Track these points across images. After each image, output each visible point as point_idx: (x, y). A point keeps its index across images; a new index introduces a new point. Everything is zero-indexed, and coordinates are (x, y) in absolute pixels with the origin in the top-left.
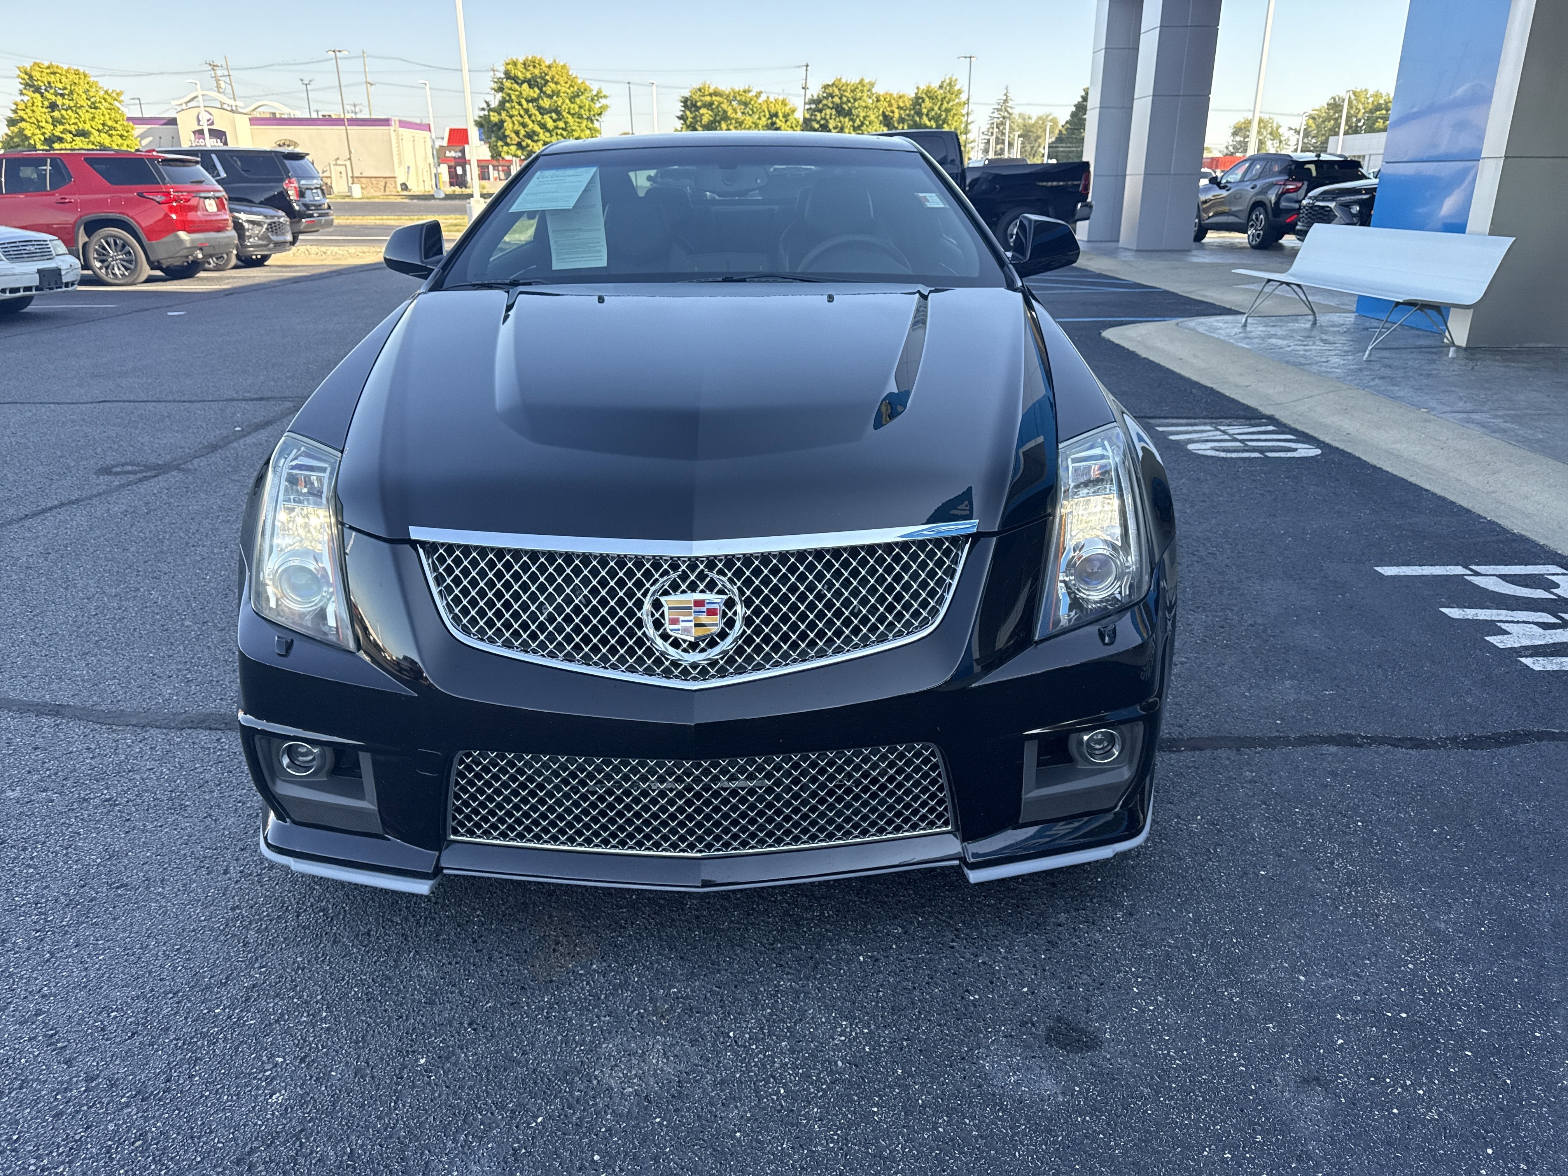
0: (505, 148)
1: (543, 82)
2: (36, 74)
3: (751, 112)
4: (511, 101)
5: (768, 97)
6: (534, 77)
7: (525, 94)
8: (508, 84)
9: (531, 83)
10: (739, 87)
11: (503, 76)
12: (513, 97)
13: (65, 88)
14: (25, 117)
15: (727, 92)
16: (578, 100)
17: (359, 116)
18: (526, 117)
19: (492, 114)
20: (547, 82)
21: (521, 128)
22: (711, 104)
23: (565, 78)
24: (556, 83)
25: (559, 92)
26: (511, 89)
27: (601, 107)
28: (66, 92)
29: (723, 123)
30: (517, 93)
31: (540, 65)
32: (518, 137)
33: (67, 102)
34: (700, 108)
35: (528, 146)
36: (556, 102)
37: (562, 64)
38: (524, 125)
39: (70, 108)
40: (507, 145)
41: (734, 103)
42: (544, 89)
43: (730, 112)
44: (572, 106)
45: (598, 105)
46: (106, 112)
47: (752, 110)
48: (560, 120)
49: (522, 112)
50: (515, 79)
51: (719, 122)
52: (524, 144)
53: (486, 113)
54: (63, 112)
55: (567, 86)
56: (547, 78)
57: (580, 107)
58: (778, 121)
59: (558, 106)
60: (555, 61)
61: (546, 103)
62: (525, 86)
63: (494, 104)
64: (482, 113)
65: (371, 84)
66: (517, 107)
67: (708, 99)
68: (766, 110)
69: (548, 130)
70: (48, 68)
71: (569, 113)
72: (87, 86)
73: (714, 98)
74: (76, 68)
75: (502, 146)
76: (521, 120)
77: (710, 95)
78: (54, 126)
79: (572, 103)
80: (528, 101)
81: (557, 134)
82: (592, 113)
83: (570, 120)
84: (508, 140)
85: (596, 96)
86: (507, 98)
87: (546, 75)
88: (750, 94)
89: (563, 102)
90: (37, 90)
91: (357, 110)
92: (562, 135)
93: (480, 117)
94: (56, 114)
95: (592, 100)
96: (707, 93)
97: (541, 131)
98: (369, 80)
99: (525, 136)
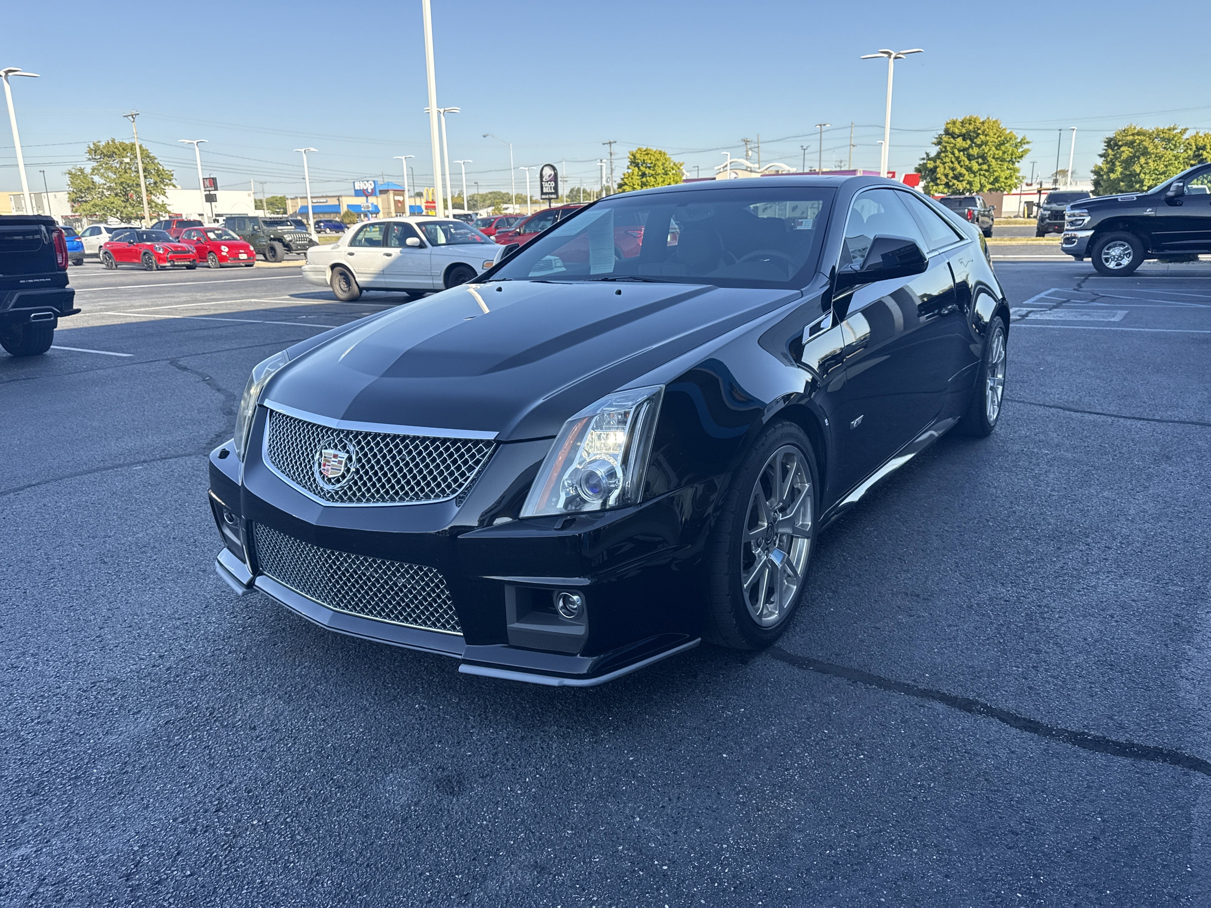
0: (935, 187)
1: (975, 135)
2: (638, 156)
3: (1173, 147)
4: (946, 151)
5: (1197, 133)
6: (969, 132)
7: (958, 146)
8: (945, 138)
9: (964, 137)
10: (1163, 125)
11: (943, 133)
12: (948, 148)
13: (652, 163)
14: (627, 182)
15: (1151, 131)
16: (1003, 148)
17: (843, 169)
18: (956, 163)
19: (929, 162)
20: (978, 135)
21: (950, 171)
22: (1133, 142)
23: (995, 131)
24: (986, 135)
25: (987, 141)
26: (947, 142)
27: (1022, 152)
28: (652, 165)
29: (1142, 157)
30: (952, 145)
31: (975, 122)
32: (947, 179)
33: (651, 172)
34: (1121, 146)
35: (954, 185)
36: (983, 150)
37: (994, 120)
38: (953, 169)
39: (652, 175)
40: (937, 185)
41: (1156, 140)
42: (975, 140)
43: (1151, 149)
44: (997, 152)
45: (1020, 150)
46: (672, 176)
47: (1175, 145)
48: (984, 163)
49: (953, 160)
50: (953, 135)
51: (1139, 158)
52: (951, 184)
53: (925, 161)
54: (648, 178)
55: (996, 137)
56: (979, 131)
57: (1004, 153)
58: (1205, 153)
59: (985, 153)
60: (988, 118)
61: (975, 151)
62: (960, 140)
63: (933, 154)
64: (921, 162)
65: (854, 146)
66: (950, 155)
67: (1130, 138)
68: (1193, 144)
69: (974, 173)
70: (645, 151)
71: (993, 158)
72: (664, 161)
73: (1136, 137)
74: (660, 149)
75: (933, 186)
76: (951, 165)
77: (1133, 135)
78: (642, 187)
79: (997, 149)
80: (959, 151)
81: (980, 175)
82: (1014, 156)
83: (993, 163)
84: (938, 181)
85: (1020, 142)
86: (943, 150)
87: (979, 129)
88: (1175, 131)
89: (990, 150)
90: (637, 165)
91: (842, 165)
92: (984, 175)
93: (920, 165)
94: (644, 179)
95: (1016, 146)
96: (1130, 133)
97: (967, 173)
98: (852, 143)
99: (952, 178)
